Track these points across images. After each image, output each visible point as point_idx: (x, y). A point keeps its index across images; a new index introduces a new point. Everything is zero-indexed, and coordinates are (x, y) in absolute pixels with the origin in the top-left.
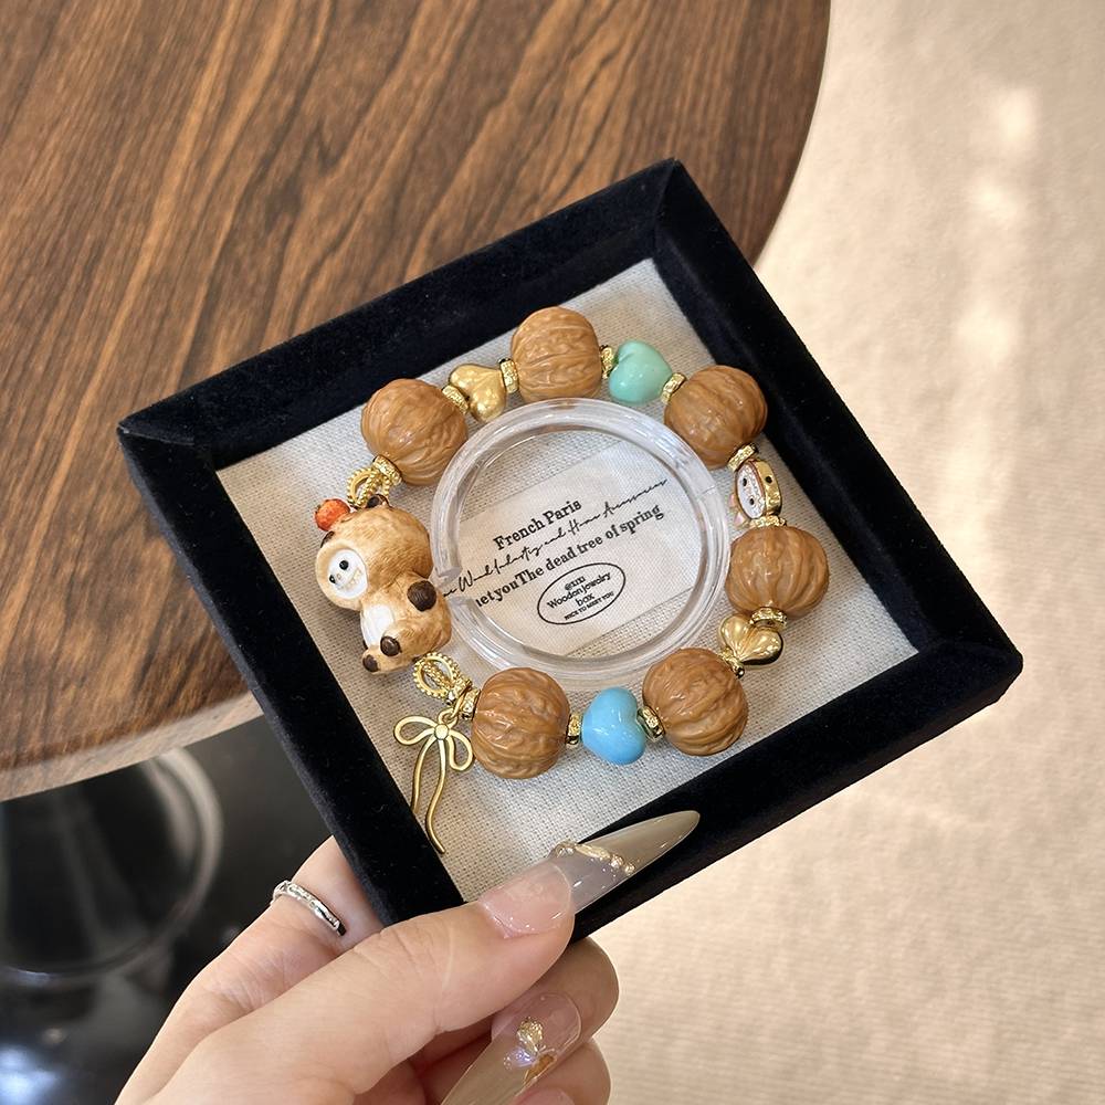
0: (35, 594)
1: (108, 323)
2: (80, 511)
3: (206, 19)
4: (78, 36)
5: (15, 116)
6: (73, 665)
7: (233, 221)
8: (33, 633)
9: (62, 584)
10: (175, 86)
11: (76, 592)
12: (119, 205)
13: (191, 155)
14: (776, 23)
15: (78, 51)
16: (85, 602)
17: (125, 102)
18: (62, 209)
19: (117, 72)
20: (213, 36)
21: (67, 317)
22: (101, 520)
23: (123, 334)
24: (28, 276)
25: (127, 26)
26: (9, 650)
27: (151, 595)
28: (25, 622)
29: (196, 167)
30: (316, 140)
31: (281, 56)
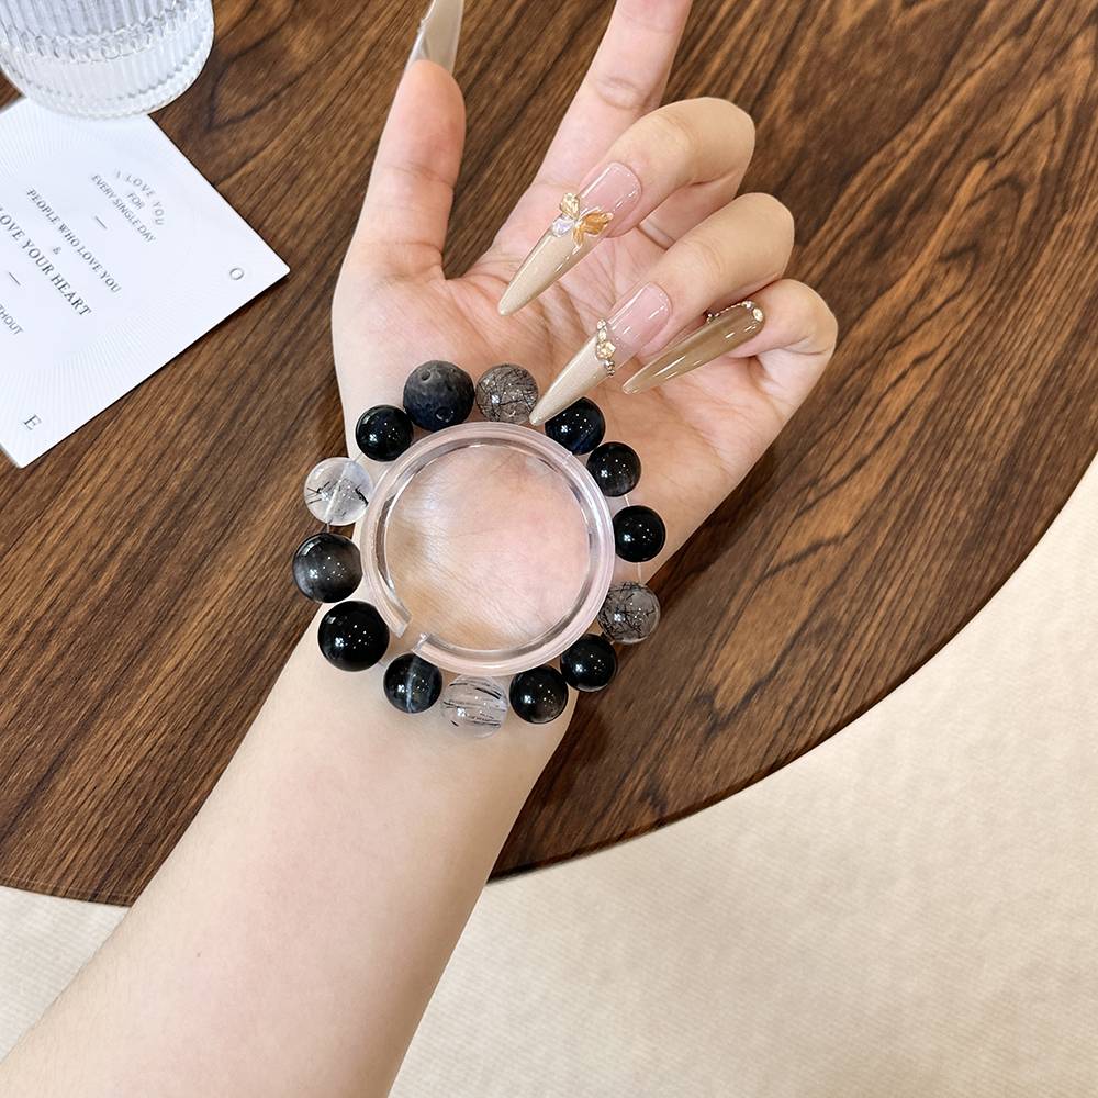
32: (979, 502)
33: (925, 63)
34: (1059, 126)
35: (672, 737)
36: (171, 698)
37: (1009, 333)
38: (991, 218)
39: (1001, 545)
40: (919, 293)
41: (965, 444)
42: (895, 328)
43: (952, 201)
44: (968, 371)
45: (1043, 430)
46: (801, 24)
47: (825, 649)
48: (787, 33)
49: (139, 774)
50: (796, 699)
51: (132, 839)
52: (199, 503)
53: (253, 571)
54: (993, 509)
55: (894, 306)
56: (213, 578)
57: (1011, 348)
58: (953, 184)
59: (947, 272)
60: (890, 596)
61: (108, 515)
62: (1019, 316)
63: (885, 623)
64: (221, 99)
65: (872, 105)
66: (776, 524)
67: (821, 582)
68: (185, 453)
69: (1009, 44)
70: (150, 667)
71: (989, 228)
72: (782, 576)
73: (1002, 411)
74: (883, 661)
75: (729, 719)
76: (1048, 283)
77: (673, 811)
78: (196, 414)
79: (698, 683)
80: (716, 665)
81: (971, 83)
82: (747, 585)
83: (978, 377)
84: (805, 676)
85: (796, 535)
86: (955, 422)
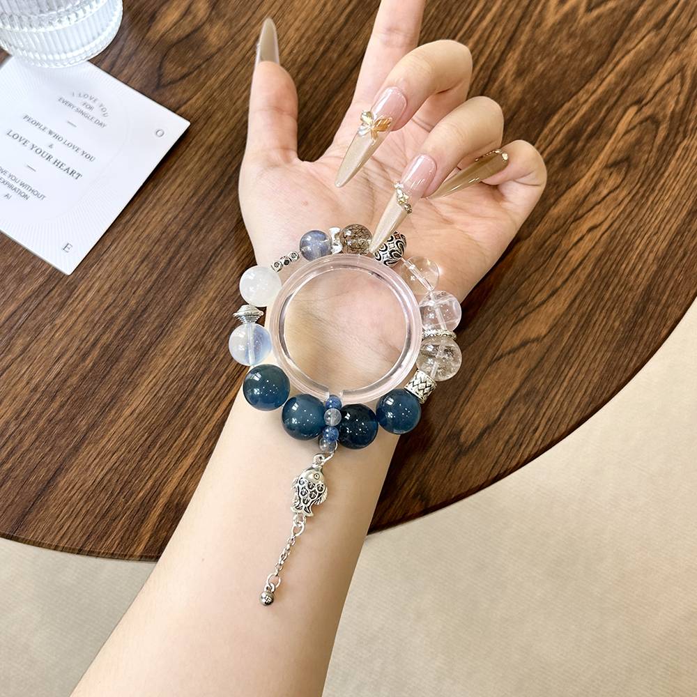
32: (628, 317)
33: (599, 46)
34: (682, 85)
35: (433, 459)
36: (129, 431)
37: (648, 213)
38: (639, 142)
39: (641, 342)
40: (592, 188)
41: (619, 282)
42: (577, 209)
43: (614, 131)
44: (622, 235)
45: (668, 273)
46: (522, 23)
47: (529, 406)
48: (514, 28)
49: (108, 477)
50: (511, 437)
51: (103, 517)
52: (147, 314)
53: (180, 355)
54: (636, 322)
55: (577, 196)
56: (155, 360)
57: (650, 221)
58: (614, 121)
59: (610, 174)
60: (570, 375)
61: (92, 321)
62: (655, 201)
63: (567, 391)
64: (165, 69)
65: (565, 72)
66: (501, 329)
67: (527, 366)
68: (139, 283)
69: (652, 34)
70: (116, 413)
71: (637, 147)
72: (504, 361)
73: (643, 260)
74: (565, 415)
75: (468, 449)
76: (673, 182)
77: (433, 504)
78: (146, 260)
79: (450, 426)
80: (462, 415)
81: (628, 58)
82: (482, 367)
83: (628, 240)
84: (517, 422)
85: (513, 337)
86: (613, 267)
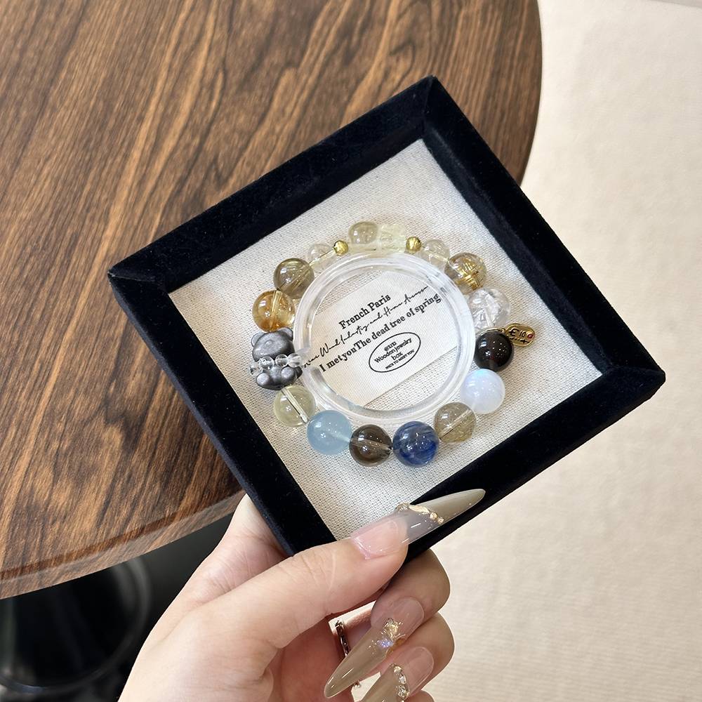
0: (34, 461)
1: (81, 286)
2: (63, 408)
3: (144, 90)
4: (62, 102)
5: (22, 154)
6: (59, 508)
7: (161, 219)
8: (32, 488)
9: (51, 455)
10: (124, 133)
11: (61, 460)
12: (88, 211)
13: (134, 177)
14: (507, 88)
15: (62, 112)
16: (66, 466)
17: (92, 144)
18: (52, 213)
19: (87, 125)
20: (148, 102)
21: (55, 282)
22: (76, 413)
23: (90, 293)
24: (30, 256)
25: (93, 96)
26: (18, 499)
27: (108, 463)
28: (27, 481)
29: (138, 184)
30: (214, 167)
31: (191, 113)
